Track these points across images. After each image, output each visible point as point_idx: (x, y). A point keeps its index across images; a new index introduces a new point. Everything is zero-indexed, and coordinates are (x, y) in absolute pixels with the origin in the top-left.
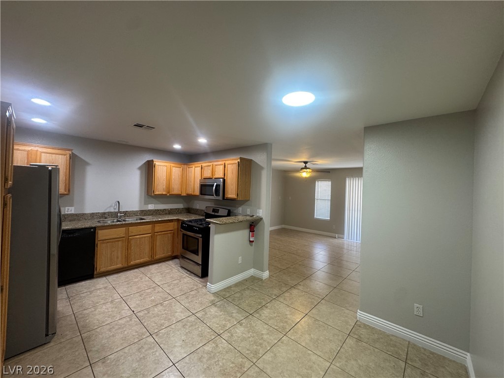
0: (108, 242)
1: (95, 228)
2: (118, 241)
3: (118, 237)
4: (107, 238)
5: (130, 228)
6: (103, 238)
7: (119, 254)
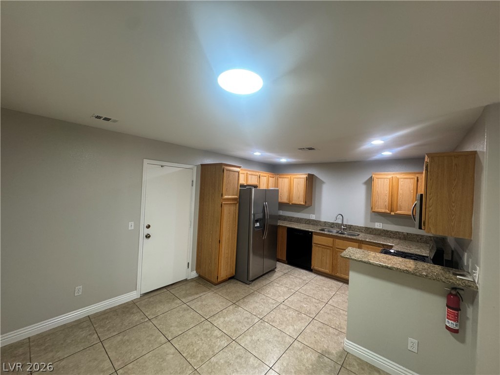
0: (320, 247)
1: (312, 232)
2: (328, 249)
3: (327, 245)
4: (319, 243)
5: (337, 240)
6: (317, 242)
7: (328, 262)
